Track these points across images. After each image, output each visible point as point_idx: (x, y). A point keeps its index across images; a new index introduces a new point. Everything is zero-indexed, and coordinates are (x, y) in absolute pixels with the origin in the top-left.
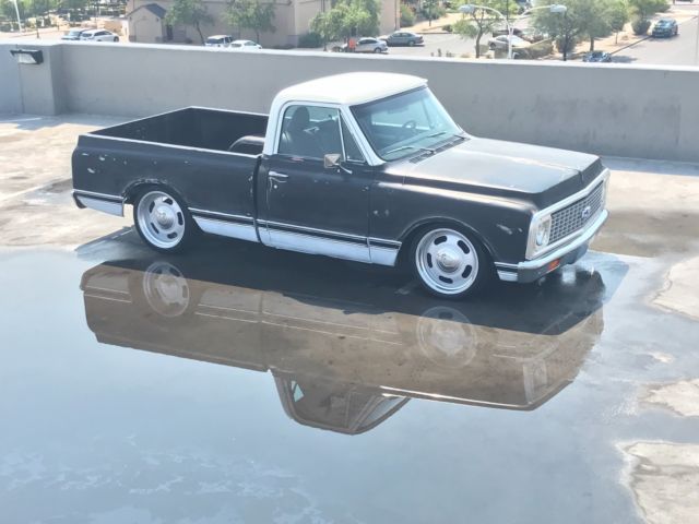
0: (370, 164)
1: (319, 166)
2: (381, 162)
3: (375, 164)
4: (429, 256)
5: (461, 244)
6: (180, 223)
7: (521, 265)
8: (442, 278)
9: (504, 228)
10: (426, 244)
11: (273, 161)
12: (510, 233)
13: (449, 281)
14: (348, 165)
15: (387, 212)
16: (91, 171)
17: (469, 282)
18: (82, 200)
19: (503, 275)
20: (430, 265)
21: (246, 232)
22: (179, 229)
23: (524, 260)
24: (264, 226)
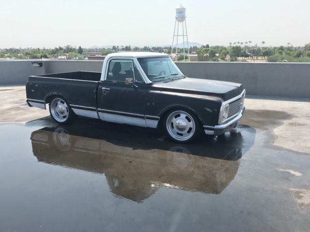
0: (146, 82)
1: (124, 85)
2: (151, 82)
3: (148, 83)
4: (172, 124)
5: (187, 118)
6: (67, 111)
7: (216, 127)
8: (178, 134)
9: (208, 109)
10: (171, 118)
11: (104, 83)
12: (211, 112)
13: (181, 135)
14: (136, 84)
15: (153, 104)
16: (33, 91)
17: (191, 135)
18: (30, 103)
19: (207, 132)
20: (173, 127)
21: (93, 114)
22: (67, 114)
23: (217, 124)
24: (100, 111)
